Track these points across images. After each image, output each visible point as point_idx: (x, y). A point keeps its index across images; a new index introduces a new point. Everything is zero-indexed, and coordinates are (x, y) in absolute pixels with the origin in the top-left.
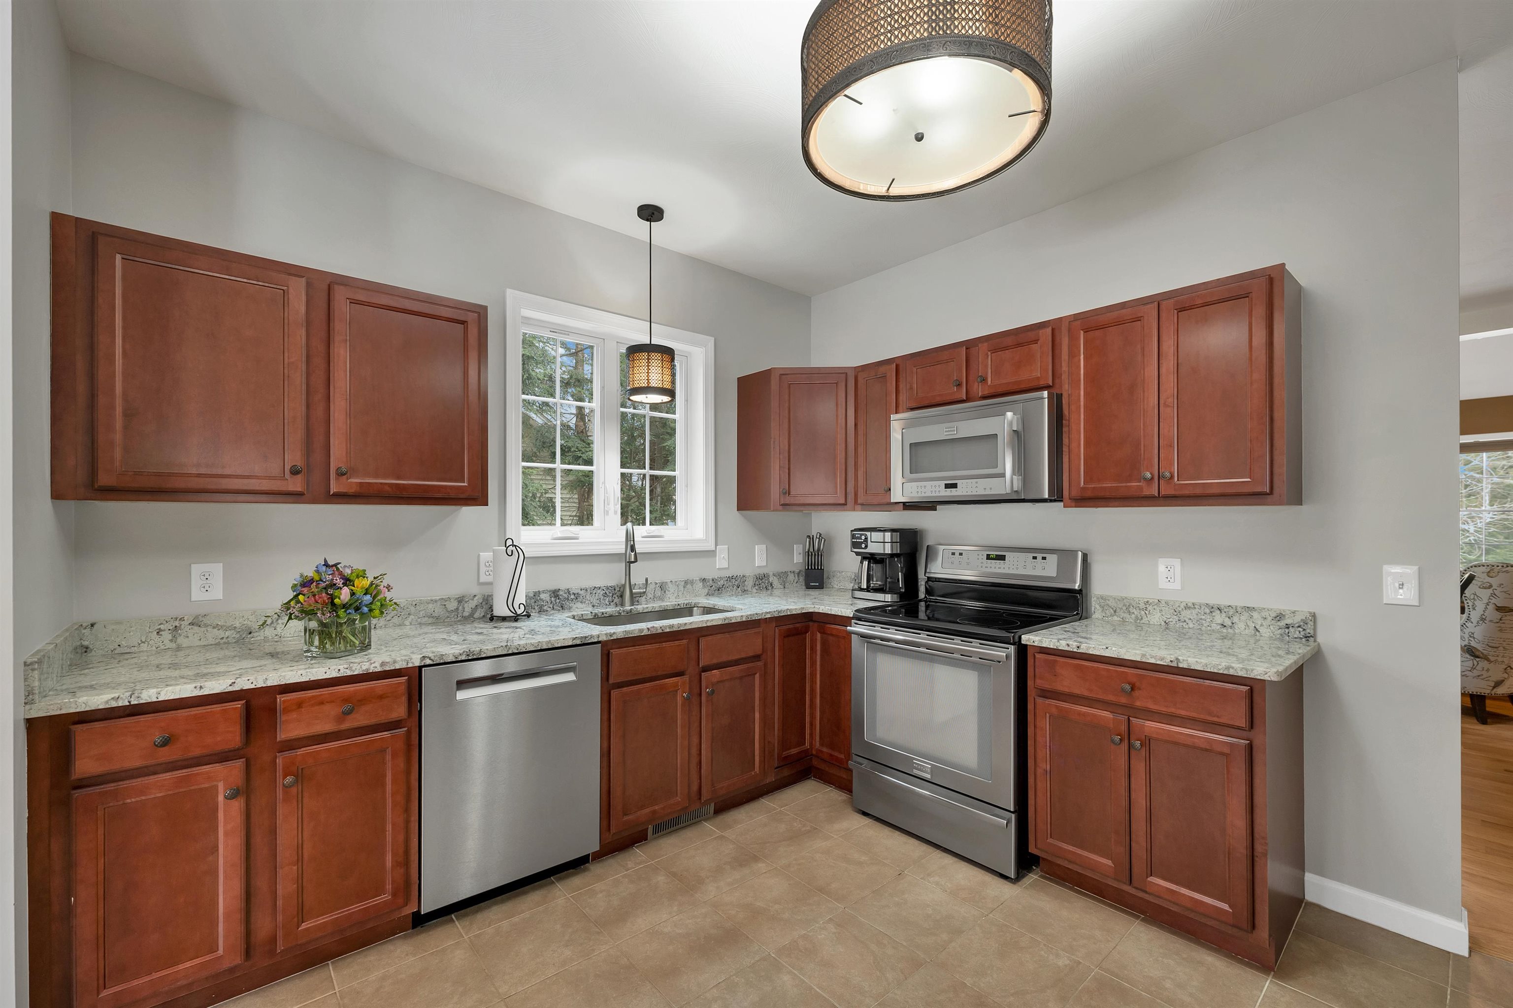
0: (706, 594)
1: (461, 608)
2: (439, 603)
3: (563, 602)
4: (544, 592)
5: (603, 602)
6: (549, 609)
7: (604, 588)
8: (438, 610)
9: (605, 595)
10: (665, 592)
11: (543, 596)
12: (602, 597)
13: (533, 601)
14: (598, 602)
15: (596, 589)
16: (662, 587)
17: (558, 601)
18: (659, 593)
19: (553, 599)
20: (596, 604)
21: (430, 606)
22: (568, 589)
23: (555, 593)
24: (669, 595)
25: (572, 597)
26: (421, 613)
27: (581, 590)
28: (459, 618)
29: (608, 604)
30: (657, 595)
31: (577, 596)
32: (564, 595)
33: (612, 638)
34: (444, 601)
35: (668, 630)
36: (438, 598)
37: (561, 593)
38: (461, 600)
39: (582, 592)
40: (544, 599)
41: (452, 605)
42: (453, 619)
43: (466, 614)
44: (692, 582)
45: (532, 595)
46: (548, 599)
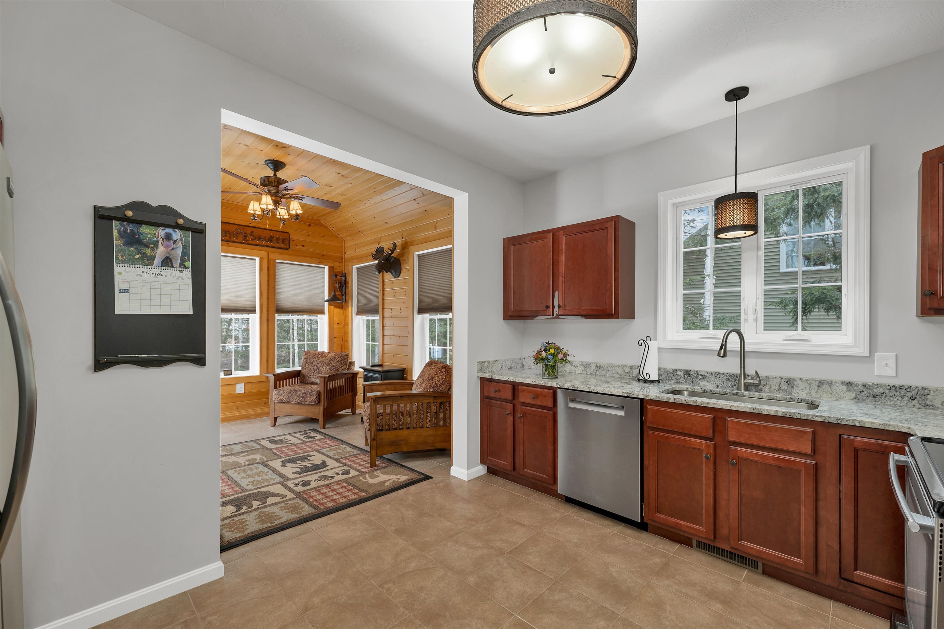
0: (852, 397)
1: (631, 372)
2: (621, 367)
3: (693, 379)
4: (679, 370)
5: (726, 384)
6: (683, 382)
7: (727, 375)
8: (621, 372)
9: (728, 380)
10: (793, 387)
11: (678, 373)
12: (725, 381)
13: (672, 375)
14: (722, 383)
15: (720, 375)
16: (790, 382)
17: (689, 378)
18: (785, 386)
19: (685, 376)
20: (720, 385)
21: (617, 368)
22: (697, 371)
23: (687, 373)
24: (797, 391)
25: (700, 377)
26: (613, 371)
27: (707, 373)
28: (630, 377)
29: (731, 386)
30: (783, 388)
31: (704, 377)
32: (694, 375)
33: (647, 398)
34: (624, 367)
35: (692, 404)
36: (621, 365)
37: (691, 373)
38: (631, 368)
39: (708, 375)
40: (680, 375)
41: (627, 370)
42: (628, 377)
43: (634, 375)
44: (830, 384)
45: (672, 371)
46: (682, 375)
